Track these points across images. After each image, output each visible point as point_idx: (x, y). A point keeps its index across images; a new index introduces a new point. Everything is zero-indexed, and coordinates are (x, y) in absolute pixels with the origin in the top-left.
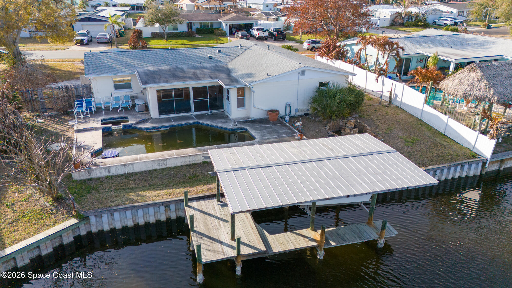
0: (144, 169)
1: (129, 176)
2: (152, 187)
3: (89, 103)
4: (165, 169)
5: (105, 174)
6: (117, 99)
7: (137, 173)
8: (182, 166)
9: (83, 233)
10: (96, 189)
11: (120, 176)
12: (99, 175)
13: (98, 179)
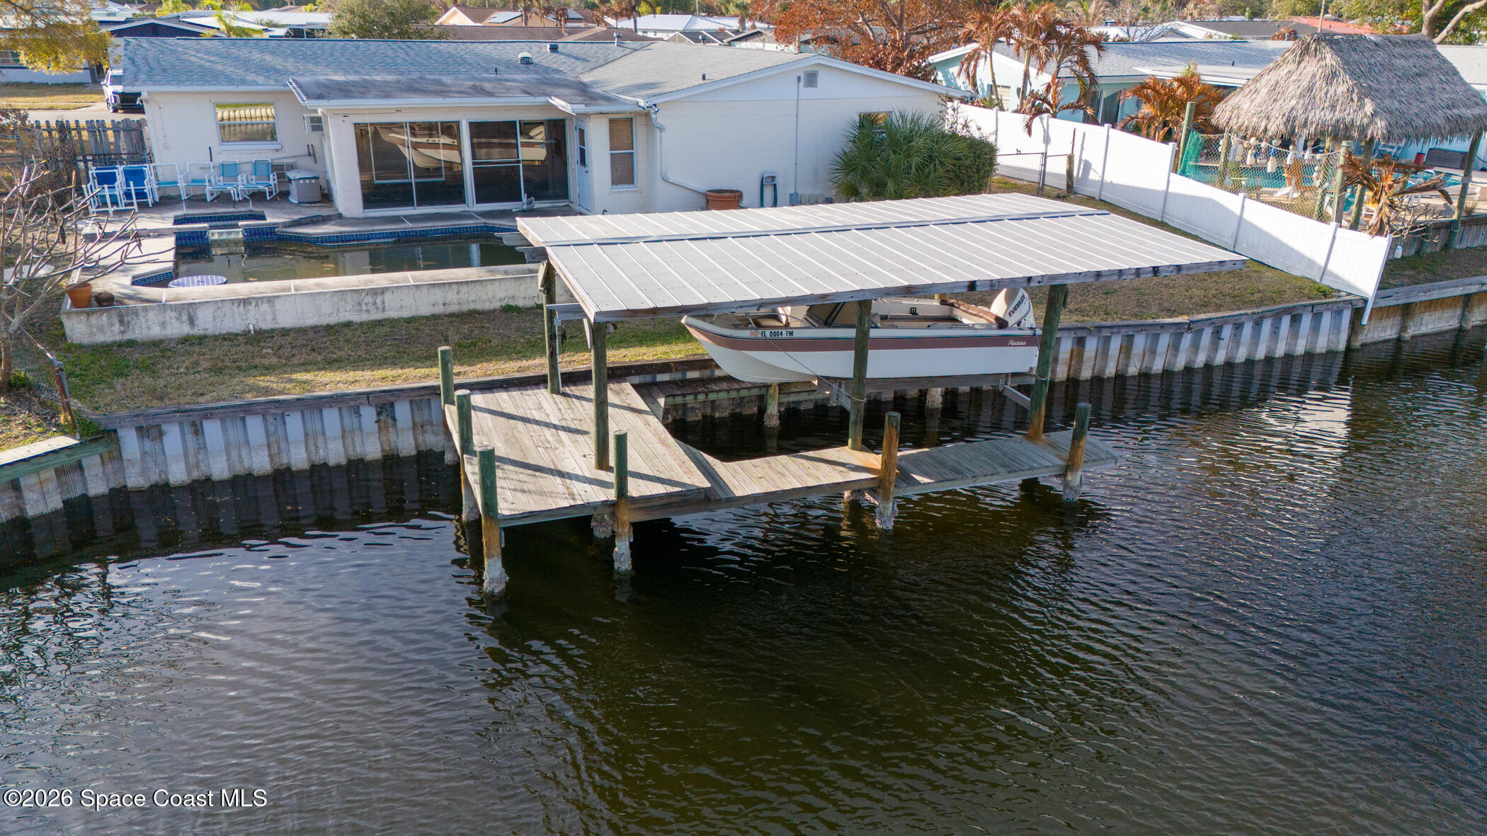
0: (311, 320)
1: (258, 337)
2: (333, 364)
3: (136, 176)
4: (380, 323)
5: (177, 328)
6: (229, 170)
7: (285, 332)
8: (434, 317)
9: (97, 487)
10: (149, 369)
11: (230, 338)
12: (156, 332)
13: (156, 344)
